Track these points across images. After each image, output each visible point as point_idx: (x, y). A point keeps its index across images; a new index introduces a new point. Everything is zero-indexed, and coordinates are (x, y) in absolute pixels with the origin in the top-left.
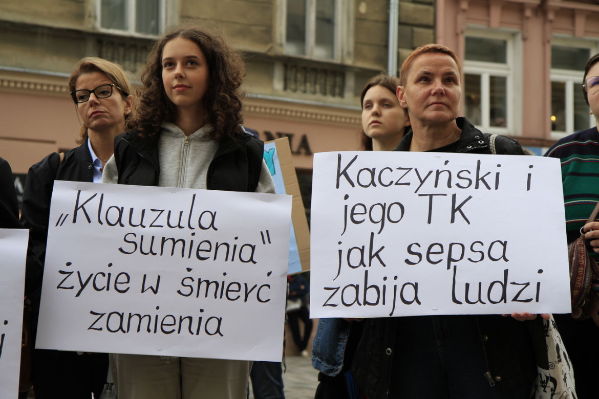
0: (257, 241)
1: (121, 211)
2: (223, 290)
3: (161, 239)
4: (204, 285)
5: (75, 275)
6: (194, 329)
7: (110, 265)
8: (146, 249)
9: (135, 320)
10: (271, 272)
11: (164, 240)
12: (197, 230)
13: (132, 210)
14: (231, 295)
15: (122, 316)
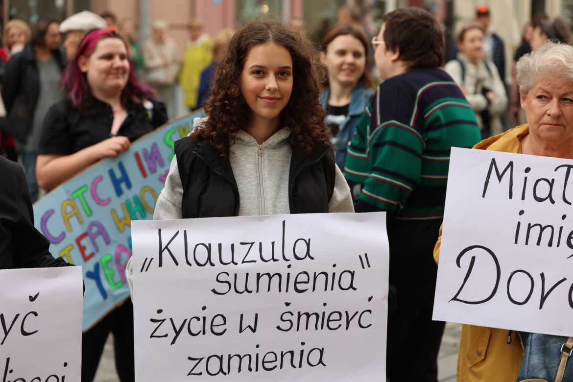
0: (356, 266)
1: (209, 248)
2: (324, 321)
3: (256, 275)
4: (304, 318)
5: (168, 322)
6: (296, 362)
7: (204, 308)
8: (241, 288)
9: (235, 361)
10: (372, 297)
11: (259, 276)
12: (293, 261)
13: (220, 245)
14: (333, 325)
15: (221, 359)
